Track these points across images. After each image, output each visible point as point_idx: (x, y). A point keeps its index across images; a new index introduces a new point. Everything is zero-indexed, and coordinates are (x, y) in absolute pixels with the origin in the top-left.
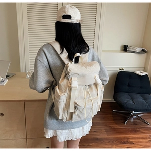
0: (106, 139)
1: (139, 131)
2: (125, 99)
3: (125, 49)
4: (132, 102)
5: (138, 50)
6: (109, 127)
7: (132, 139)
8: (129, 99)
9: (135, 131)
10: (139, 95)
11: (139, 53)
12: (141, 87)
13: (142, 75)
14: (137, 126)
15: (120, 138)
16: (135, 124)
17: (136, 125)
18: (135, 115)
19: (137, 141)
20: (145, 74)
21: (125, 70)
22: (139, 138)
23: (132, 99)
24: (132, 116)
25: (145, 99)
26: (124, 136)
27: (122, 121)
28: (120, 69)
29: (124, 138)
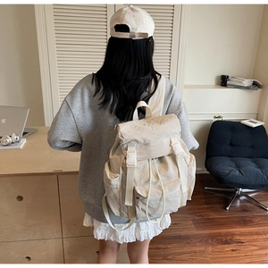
0: (195, 237)
1: (251, 221)
2: (227, 167)
3: (223, 81)
4: (237, 173)
5: (247, 83)
6: (200, 216)
7: (240, 235)
8: (232, 168)
9: (244, 222)
10: (249, 161)
11: (247, 88)
12: (252, 147)
13: (254, 125)
14: (246, 214)
15: (220, 235)
16: (244, 209)
17: (246, 211)
18: (242, 194)
19: (248, 238)
20: (259, 124)
21: (224, 119)
22: (251, 234)
23: (238, 167)
24: (238, 197)
25: (260, 167)
26: (226, 231)
27: (221, 206)
28: (215, 117)
29: (226, 235)
